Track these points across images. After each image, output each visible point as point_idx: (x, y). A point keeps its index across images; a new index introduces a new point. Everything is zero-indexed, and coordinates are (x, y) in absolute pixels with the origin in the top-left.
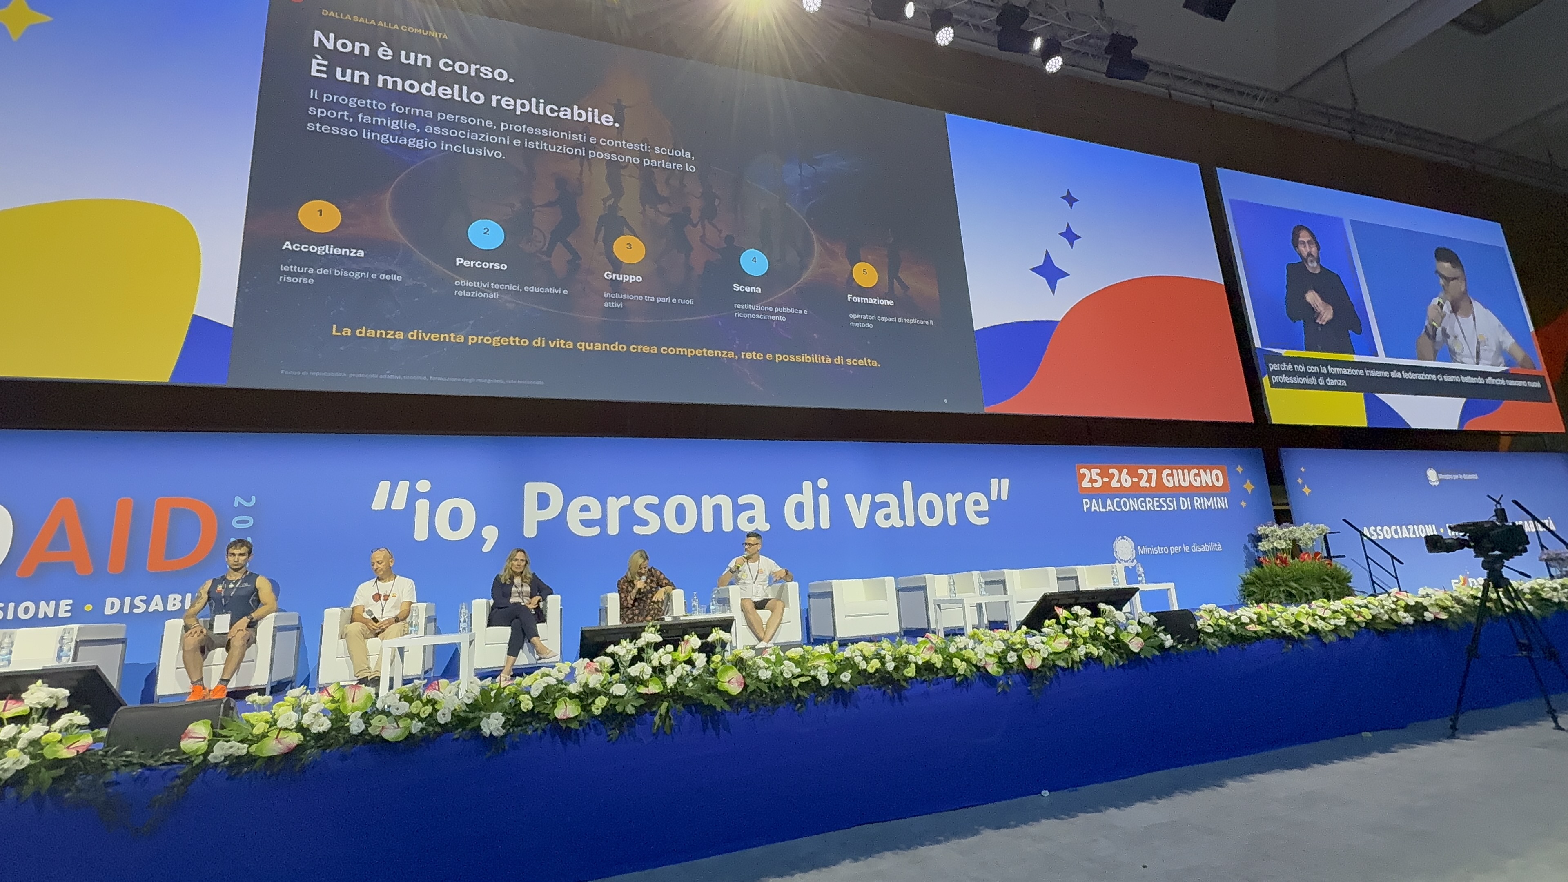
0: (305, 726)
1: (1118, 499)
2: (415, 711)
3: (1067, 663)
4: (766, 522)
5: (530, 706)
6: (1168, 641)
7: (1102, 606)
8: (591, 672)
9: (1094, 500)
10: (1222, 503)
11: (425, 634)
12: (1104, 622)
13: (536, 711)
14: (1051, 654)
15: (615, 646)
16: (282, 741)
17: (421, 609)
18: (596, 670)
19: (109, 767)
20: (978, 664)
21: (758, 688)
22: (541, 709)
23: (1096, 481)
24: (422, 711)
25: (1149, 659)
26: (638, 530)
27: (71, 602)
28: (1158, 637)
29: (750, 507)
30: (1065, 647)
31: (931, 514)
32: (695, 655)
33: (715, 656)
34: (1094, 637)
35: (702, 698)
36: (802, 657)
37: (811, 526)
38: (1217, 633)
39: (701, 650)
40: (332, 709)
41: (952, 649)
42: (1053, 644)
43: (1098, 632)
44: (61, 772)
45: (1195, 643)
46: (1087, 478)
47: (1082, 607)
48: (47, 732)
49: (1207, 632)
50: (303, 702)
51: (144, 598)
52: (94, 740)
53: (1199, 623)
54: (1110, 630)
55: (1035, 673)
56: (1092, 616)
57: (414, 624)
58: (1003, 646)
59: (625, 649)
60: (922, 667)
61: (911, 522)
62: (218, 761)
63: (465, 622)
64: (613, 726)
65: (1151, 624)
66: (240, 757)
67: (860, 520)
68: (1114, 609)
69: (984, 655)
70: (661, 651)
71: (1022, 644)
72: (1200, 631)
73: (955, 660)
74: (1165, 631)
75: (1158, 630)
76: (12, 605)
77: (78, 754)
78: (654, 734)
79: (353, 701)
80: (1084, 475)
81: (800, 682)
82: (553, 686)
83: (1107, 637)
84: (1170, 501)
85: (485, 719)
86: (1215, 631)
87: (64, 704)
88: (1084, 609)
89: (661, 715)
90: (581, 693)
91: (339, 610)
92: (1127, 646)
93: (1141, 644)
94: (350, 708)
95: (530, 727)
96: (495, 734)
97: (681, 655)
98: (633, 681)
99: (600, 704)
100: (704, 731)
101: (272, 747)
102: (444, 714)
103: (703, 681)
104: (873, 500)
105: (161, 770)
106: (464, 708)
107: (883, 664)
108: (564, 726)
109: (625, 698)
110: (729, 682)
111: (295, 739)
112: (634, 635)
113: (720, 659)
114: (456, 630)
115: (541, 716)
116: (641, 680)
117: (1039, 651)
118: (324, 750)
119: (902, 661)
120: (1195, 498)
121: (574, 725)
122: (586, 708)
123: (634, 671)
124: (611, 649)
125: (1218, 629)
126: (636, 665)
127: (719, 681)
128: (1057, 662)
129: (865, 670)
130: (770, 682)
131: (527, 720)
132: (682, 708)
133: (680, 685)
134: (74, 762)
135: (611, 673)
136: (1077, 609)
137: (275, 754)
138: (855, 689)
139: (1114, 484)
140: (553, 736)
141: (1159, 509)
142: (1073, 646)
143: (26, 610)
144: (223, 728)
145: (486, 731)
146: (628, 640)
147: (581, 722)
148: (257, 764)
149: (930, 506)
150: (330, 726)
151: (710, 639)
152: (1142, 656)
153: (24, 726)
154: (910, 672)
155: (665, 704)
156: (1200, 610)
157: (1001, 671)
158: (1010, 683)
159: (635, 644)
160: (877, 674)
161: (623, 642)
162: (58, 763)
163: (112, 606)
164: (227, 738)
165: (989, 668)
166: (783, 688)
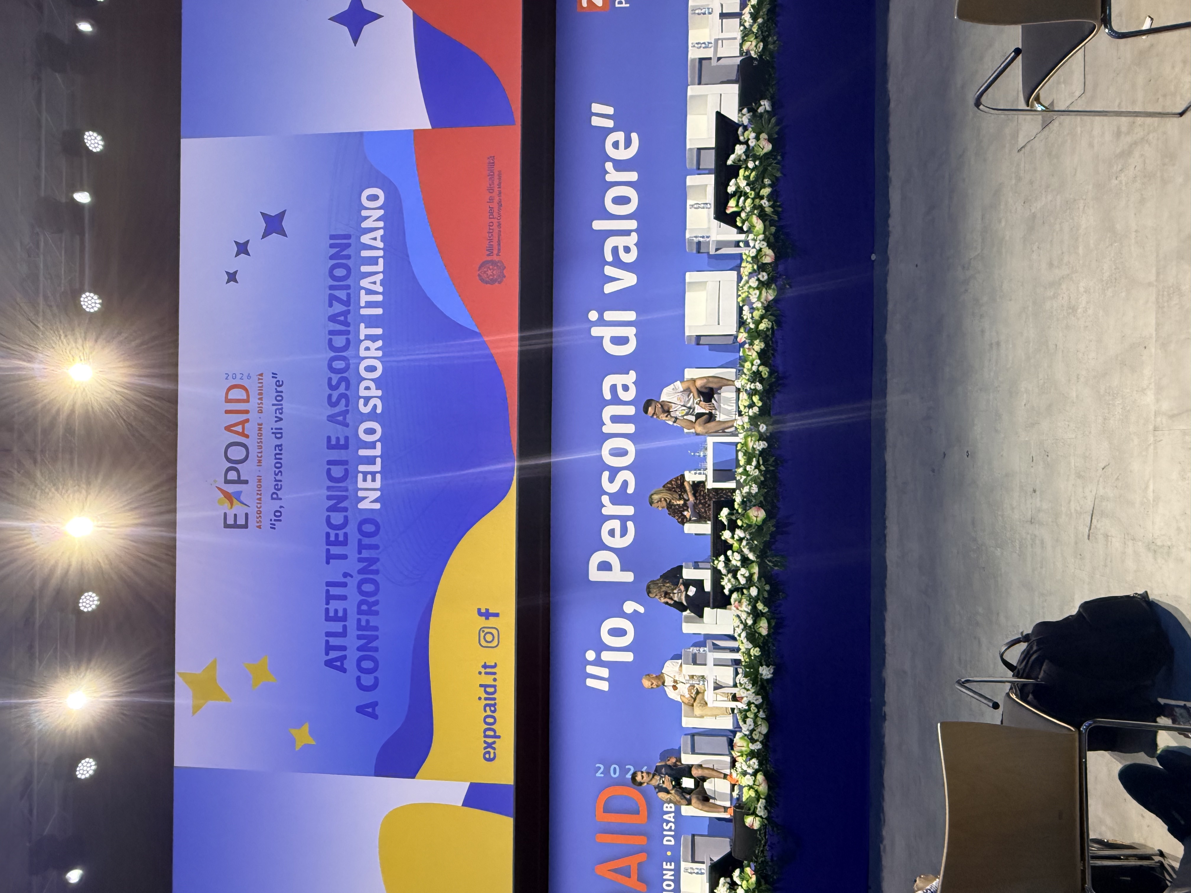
0: (754, 771)
2: (752, 716)
4: (628, 374)
5: (758, 650)
6: (766, 104)
8: (741, 606)
12: (743, 168)
13: (761, 646)
14: (765, 237)
15: (725, 589)
16: (760, 784)
18: (740, 603)
19: (763, 860)
20: (766, 308)
21: (763, 497)
22: (761, 642)
25: (779, 132)
26: (631, 490)
27: (664, 863)
28: (762, 114)
29: (613, 388)
31: (625, 200)
32: (736, 537)
33: (738, 523)
35: (765, 537)
37: (633, 330)
39: (733, 532)
40: (746, 758)
48: (741, 886)
49: (762, 50)
51: (665, 824)
52: (748, 867)
53: (753, 56)
56: (737, 178)
59: (727, 584)
60: (762, 360)
62: (767, 813)
64: (777, 596)
65: (750, 115)
66: (766, 802)
67: (629, 280)
70: (730, 558)
72: (761, 55)
74: (757, 104)
75: (755, 112)
77: (755, 874)
81: (763, 464)
82: (747, 632)
85: (762, 676)
87: (728, 880)
88: (731, 184)
90: (753, 616)
91: (683, 714)
93: (766, 138)
94: (747, 749)
95: (771, 647)
96: (772, 671)
97: (735, 546)
98: (749, 582)
99: (761, 607)
100: (789, 532)
101: (763, 787)
102: (756, 700)
103: (754, 534)
105: (768, 837)
106: (754, 688)
108: (772, 630)
109: (759, 587)
110: (757, 517)
111: (760, 777)
115: (765, 641)
116: (749, 577)
118: (768, 762)
121: (773, 623)
123: (742, 579)
124: (726, 592)
125: (761, 36)
127: (755, 523)
128: (772, 232)
130: (760, 485)
131: (767, 648)
132: (771, 552)
133: (755, 551)
134: (759, 875)
135: (743, 594)
136: (730, 189)
137: (767, 786)
140: (779, 634)
142: (761, 208)
143: (669, 885)
144: (749, 810)
146: (721, 577)
147: (771, 619)
148: (772, 795)
149: (617, 200)
150: (755, 759)
151: (726, 523)
152: (776, 136)
155: (767, 563)
159: (725, 575)
160: (765, 398)
161: (722, 583)
162: (758, 882)
163: (669, 841)
164: (755, 808)
165: (771, 298)
166: (764, 476)
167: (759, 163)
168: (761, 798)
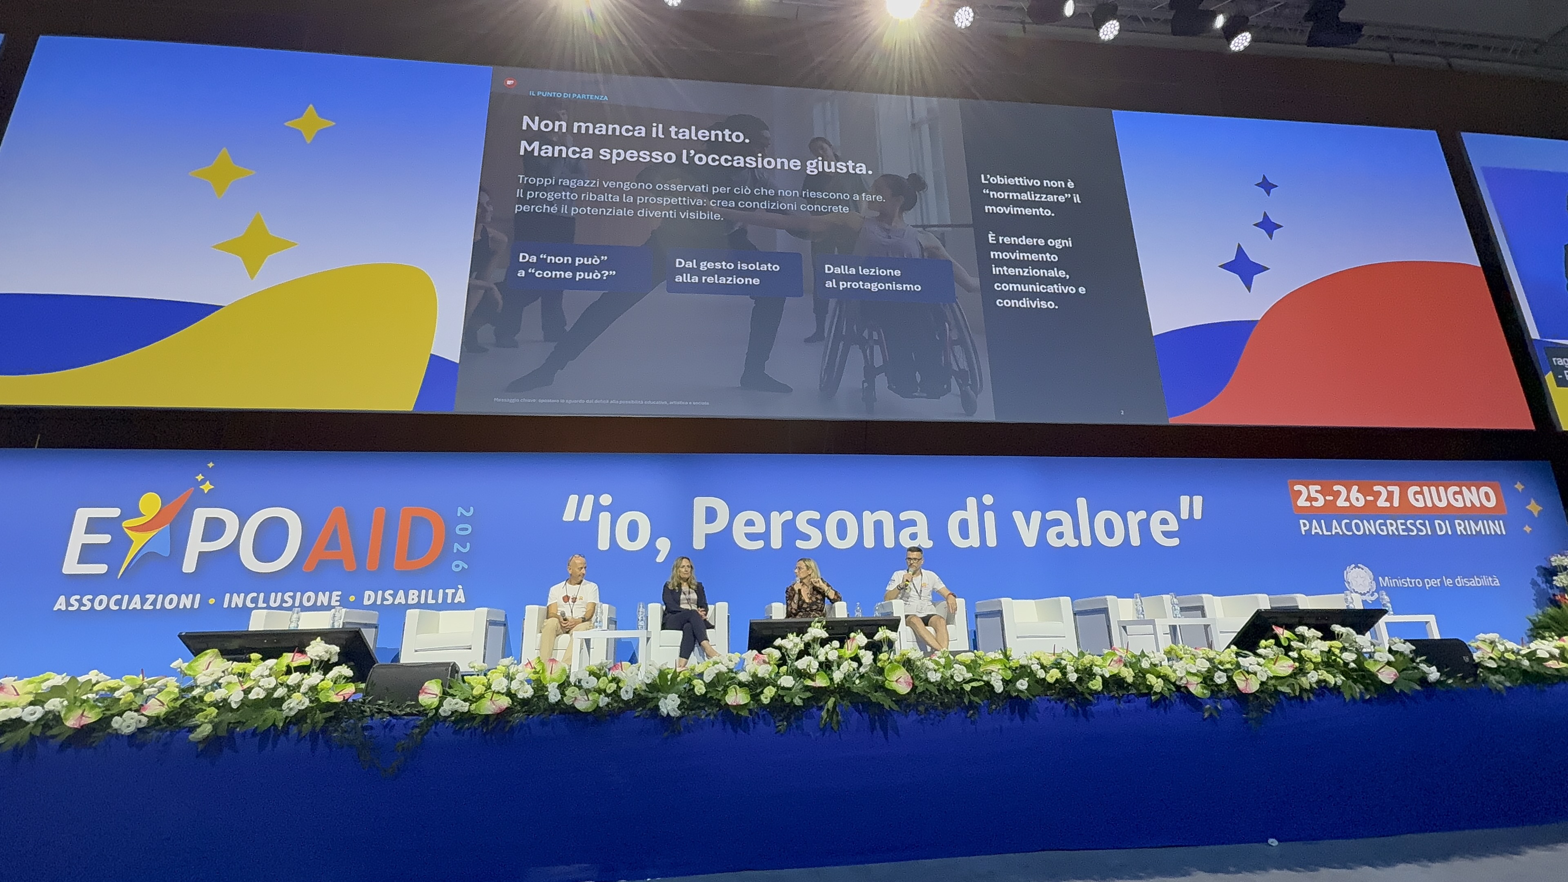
0: (513, 692)
1: (1348, 521)
2: (602, 686)
3: (1294, 690)
4: (929, 539)
5: (703, 691)
6: (1433, 674)
7: (1337, 628)
8: (759, 664)
9: (1314, 521)
10: (1496, 528)
11: (608, 628)
12: (1341, 646)
13: (708, 696)
14: (1272, 678)
15: (782, 639)
16: (495, 702)
17: (605, 611)
18: (764, 662)
19: (366, 714)
20: (1177, 683)
21: (927, 689)
22: (713, 694)
23: (1316, 500)
24: (608, 687)
25: (1405, 694)
26: (800, 544)
27: (340, 593)
28: (1418, 669)
29: (912, 523)
30: (1290, 671)
31: (1110, 532)
32: (862, 653)
33: (882, 655)
34: (1329, 662)
35: (869, 695)
36: (974, 662)
37: (976, 544)
38: (1502, 669)
40: (534, 679)
41: (1145, 664)
42: (1274, 667)
43: (1333, 658)
44: (331, 714)
45: (1471, 679)
46: (1304, 495)
47: (1309, 629)
48: (323, 680)
49: (1487, 667)
50: (511, 672)
51: (391, 592)
52: (356, 689)
53: (1476, 656)
54: (1349, 657)
55: (1251, 699)
56: (1323, 638)
57: (598, 620)
58: (1208, 665)
59: (792, 642)
60: (1110, 681)
61: (1087, 542)
62: (446, 715)
63: (642, 620)
64: (781, 718)
65: (1407, 652)
66: (462, 714)
67: (1029, 538)
68: (1354, 632)
69: (1184, 673)
70: (828, 646)
71: (1232, 665)
72: (1478, 665)
73: (1148, 676)
74: (1429, 662)
75: (1418, 660)
76: (299, 594)
77: (344, 700)
78: (821, 730)
79: (551, 673)
80: (1300, 493)
81: (972, 687)
82: (723, 674)
83: (1346, 664)
84: (1420, 524)
85: (662, 699)
86: (1499, 667)
87: (335, 659)
88: (1312, 630)
89: (828, 710)
90: (750, 682)
91: (537, 606)
92: (1373, 676)
93: (1395, 675)
94: (548, 679)
95: (703, 711)
96: (672, 714)
97: (847, 652)
98: (800, 674)
99: (769, 693)
100: (872, 732)
101: (488, 707)
102: (627, 692)
103: (870, 679)
104: (1043, 518)
105: (404, 719)
106: (644, 688)
107: (1064, 674)
108: (735, 712)
109: (793, 691)
110: (896, 681)
111: (505, 702)
112: (801, 630)
113: (887, 657)
114: (635, 627)
115: (714, 702)
116: (807, 673)
117: (1255, 674)
118: (529, 715)
119: (1087, 673)
120: (1457, 522)
121: (745, 713)
122: (755, 697)
123: (801, 664)
124: (778, 642)
125: (1504, 664)
126: (803, 659)
127: (886, 679)
128: (1279, 688)
129: (1044, 679)
130: (939, 684)
131: (702, 704)
132: (849, 704)
133: (847, 681)
134: (341, 705)
135: (779, 666)
136: (1302, 629)
137: (490, 713)
138: (1033, 699)
139: (1341, 503)
140: (724, 723)
141: (1406, 534)
142: (1301, 671)
143: (309, 600)
144: (450, 687)
145: (664, 710)
146: (795, 634)
147: (750, 711)
148: (475, 722)
149: (1109, 525)
150: (532, 693)
151: (876, 637)
152: (1398, 691)
153: (306, 674)
154: (1096, 685)
155: (832, 700)
156: (1477, 640)
157: (1207, 693)
158: (1219, 707)
159: (801, 638)
160: (1057, 685)
161: (790, 636)
162: (330, 706)
163: (369, 598)
164: (453, 696)
165: (1192, 689)
166: (954, 691)
167: (1353, 668)
168: (470, 705)
